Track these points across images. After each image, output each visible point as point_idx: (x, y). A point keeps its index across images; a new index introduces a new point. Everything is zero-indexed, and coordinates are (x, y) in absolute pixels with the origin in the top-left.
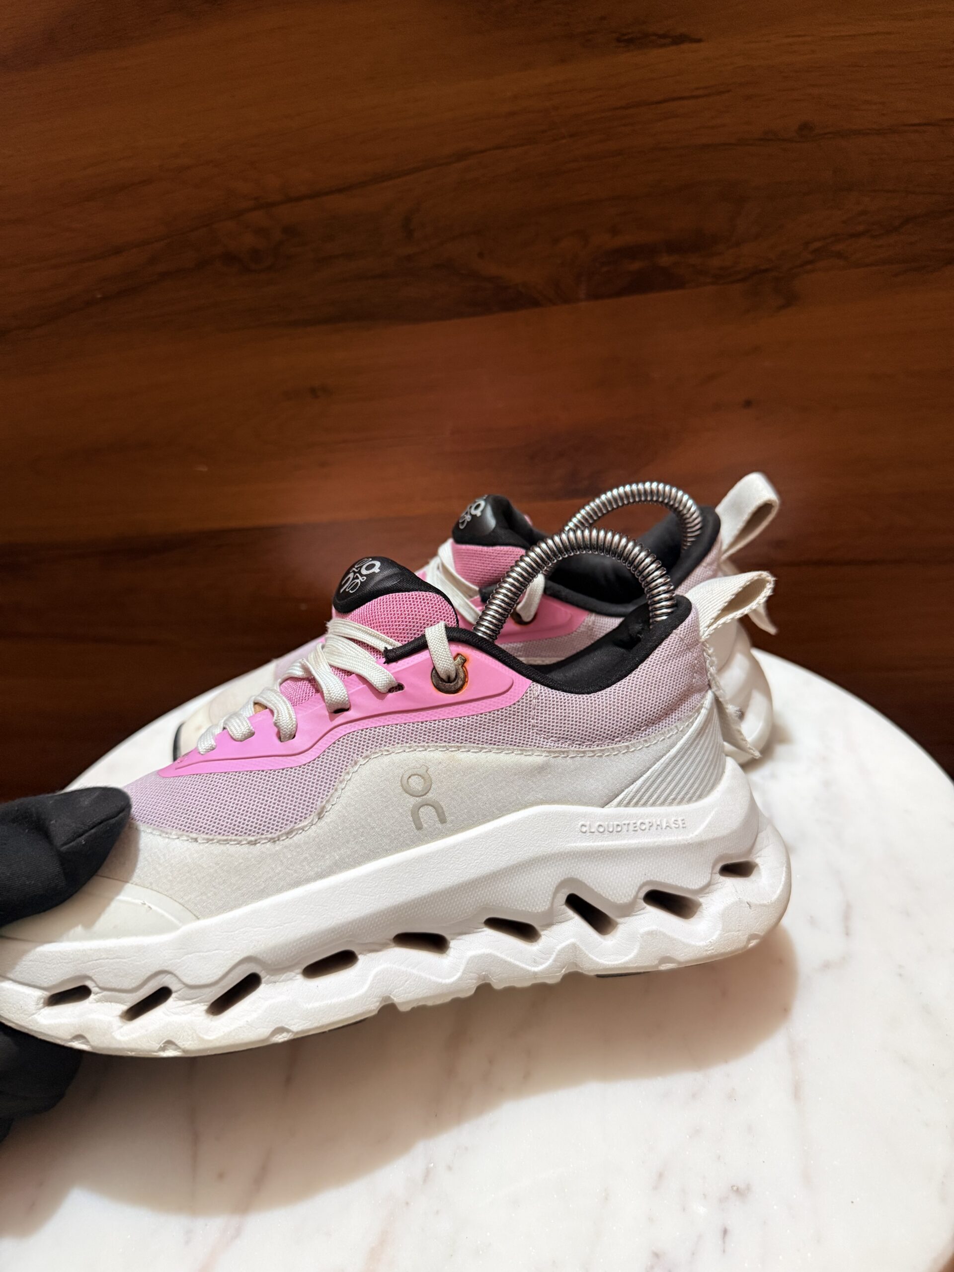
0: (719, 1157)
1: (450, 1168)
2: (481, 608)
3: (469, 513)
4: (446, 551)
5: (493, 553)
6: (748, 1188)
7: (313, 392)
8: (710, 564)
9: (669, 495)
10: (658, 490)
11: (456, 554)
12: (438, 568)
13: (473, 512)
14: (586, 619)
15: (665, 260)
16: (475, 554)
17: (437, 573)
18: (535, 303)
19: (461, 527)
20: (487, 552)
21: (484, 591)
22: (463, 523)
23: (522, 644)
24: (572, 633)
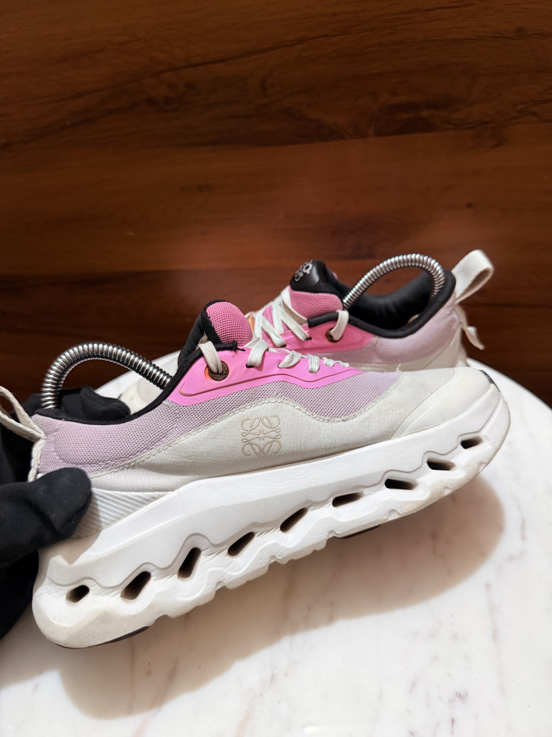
0: (449, 674)
1: (286, 674)
2: (308, 331)
3: (301, 272)
4: (286, 294)
5: (317, 297)
6: (467, 694)
7: (200, 188)
8: (449, 307)
9: (426, 262)
10: (419, 260)
11: (292, 297)
12: (280, 305)
13: (305, 271)
14: (372, 339)
15: (425, 113)
16: (305, 297)
17: (279, 308)
18: (341, 137)
19: (297, 280)
20: (313, 297)
21: (310, 321)
22: (298, 277)
23: (331, 354)
24: (363, 348)
